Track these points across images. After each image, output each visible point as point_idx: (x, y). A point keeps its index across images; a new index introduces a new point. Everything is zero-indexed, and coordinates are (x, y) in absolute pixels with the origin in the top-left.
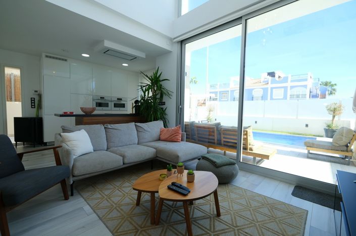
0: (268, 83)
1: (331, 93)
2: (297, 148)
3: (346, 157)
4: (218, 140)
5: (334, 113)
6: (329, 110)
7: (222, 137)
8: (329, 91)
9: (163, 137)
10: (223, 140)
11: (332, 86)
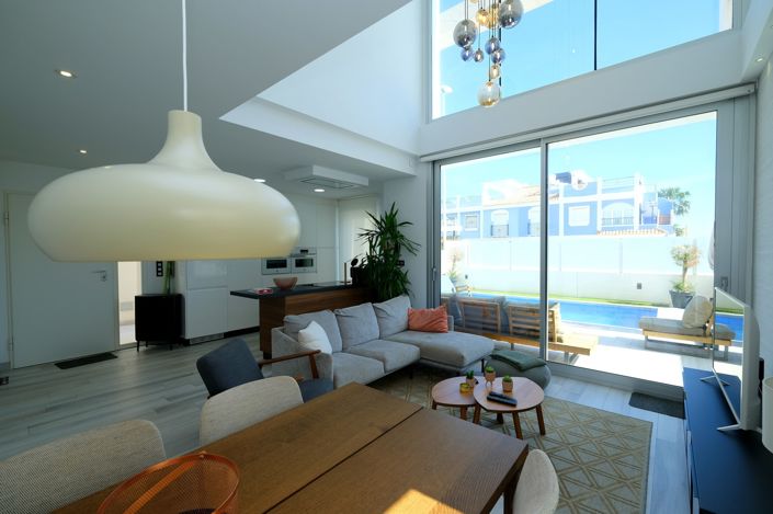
0: (558, 196)
1: (680, 211)
2: (628, 331)
3: (705, 345)
4: (502, 326)
5: (685, 262)
6: (677, 257)
7: (510, 322)
8: (675, 205)
9: (415, 325)
10: (512, 325)
11: (682, 195)
